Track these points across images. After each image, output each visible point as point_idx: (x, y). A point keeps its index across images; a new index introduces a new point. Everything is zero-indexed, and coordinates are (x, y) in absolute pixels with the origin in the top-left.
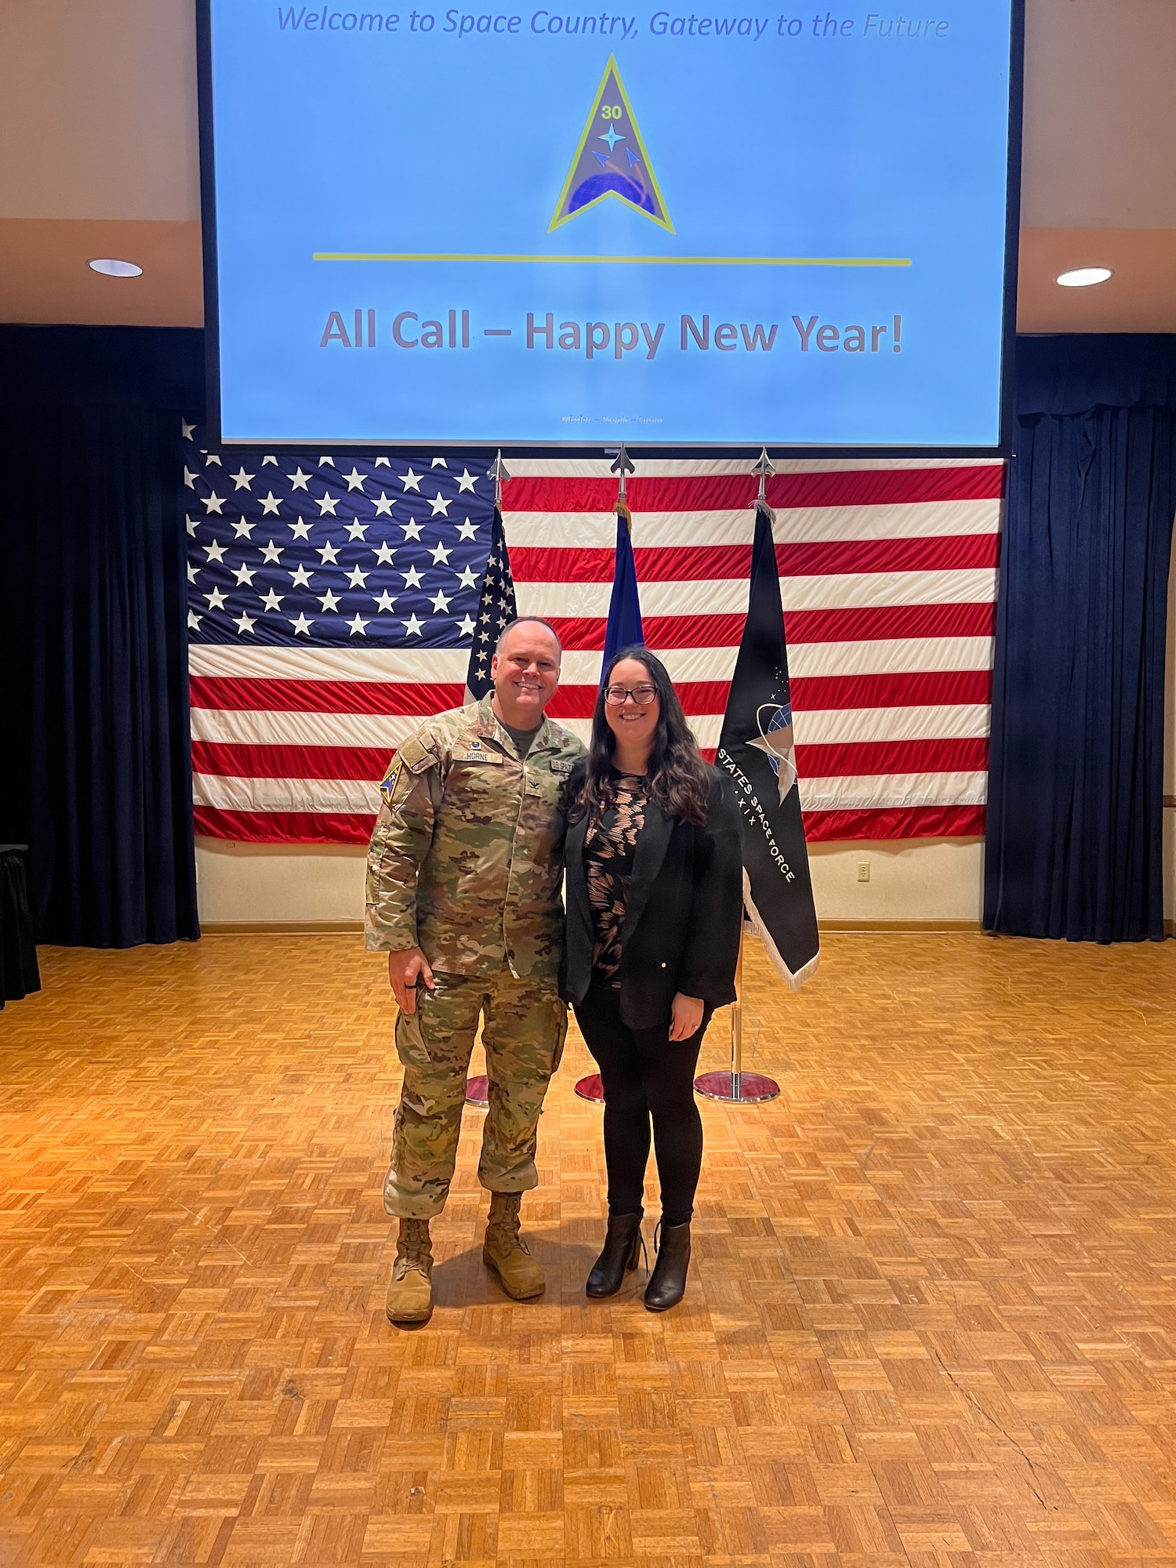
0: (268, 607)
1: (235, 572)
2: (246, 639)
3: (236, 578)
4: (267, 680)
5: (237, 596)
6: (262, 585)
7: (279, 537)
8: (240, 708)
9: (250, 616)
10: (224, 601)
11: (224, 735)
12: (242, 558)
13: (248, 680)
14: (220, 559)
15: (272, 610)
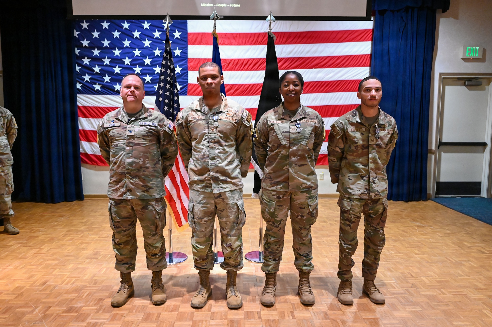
0: (105, 81)
1: (94, 68)
2: (98, 92)
3: (94, 71)
4: (106, 108)
5: (95, 77)
6: (103, 73)
7: (109, 55)
8: (96, 118)
9: (99, 84)
10: (90, 79)
11: (91, 127)
12: (95, 63)
13: (99, 107)
14: (88, 63)
15: (107, 82)
